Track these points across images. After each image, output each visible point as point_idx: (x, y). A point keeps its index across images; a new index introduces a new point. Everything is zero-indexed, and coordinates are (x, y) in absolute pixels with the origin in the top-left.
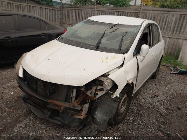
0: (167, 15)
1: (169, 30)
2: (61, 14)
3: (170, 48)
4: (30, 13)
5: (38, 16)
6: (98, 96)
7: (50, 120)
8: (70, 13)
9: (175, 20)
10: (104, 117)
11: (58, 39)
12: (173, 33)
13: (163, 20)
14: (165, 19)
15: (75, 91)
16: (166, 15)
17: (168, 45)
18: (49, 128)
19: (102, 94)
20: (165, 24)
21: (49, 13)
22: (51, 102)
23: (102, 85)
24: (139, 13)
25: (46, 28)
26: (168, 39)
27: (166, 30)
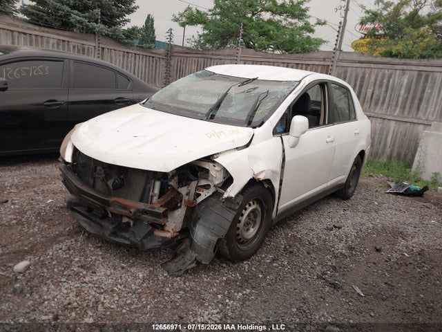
0: (390, 71)
1: (394, 103)
2: (168, 65)
3: (397, 144)
4: (102, 59)
5: (117, 66)
6: (200, 199)
7: (113, 238)
8: (186, 64)
9: (408, 83)
10: (209, 236)
11: (143, 103)
12: (403, 112)
13: (382, 82)
14: (385, 81)
15: (158, 184)
17: (392, 137)
18: (109, 255)
19: (208, 195)
20: (386, 91)
21: (141, 63)
22: (115, 201)
23: (207, 179)
24: (330, 67)
25: (128, 88)
26: (393, 124)
27: (389, 105)
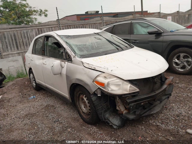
14: (26, 35)
16: (25, 31)
